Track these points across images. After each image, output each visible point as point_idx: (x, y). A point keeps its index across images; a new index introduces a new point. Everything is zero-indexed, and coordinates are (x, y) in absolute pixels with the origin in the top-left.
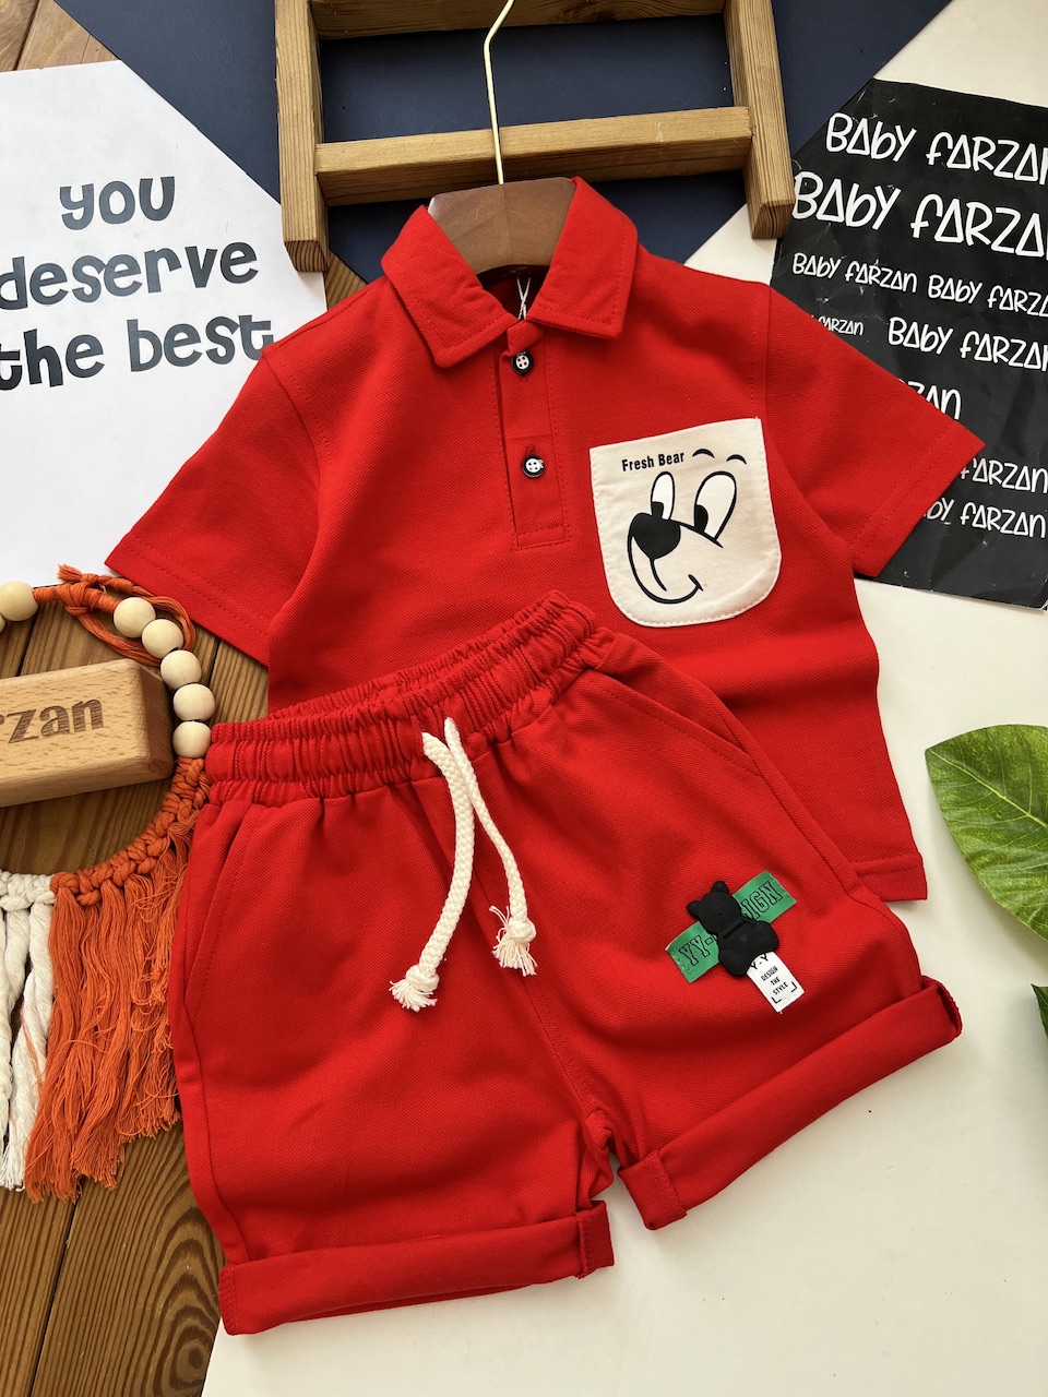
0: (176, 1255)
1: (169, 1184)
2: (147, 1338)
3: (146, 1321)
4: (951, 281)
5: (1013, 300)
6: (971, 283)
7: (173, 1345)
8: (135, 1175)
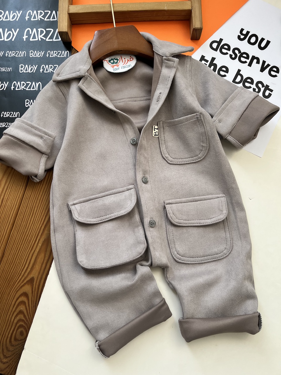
0: (18, 305)
1: (18, 285)
2: (8, 327)
3: (9, 322)
8: (8, 282)
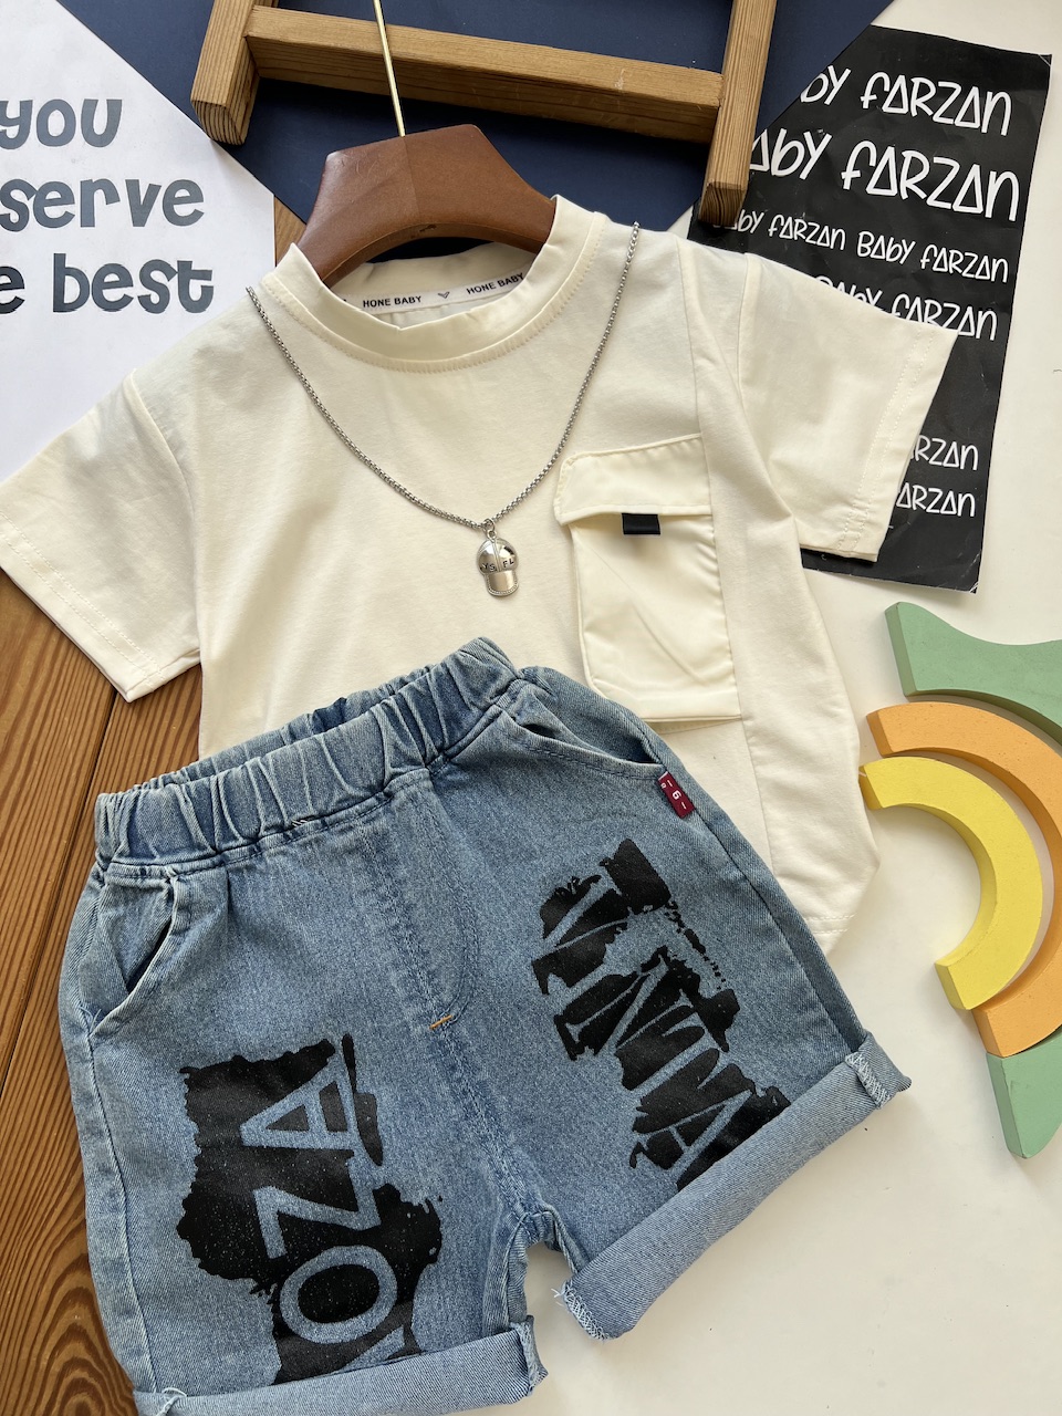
0: (64, 1305)
1: (59, 1227)
2: (31, 1390)
3: (30, 1371)
4: (882, 238)
5: (947, 261)
6: (904, 241)
7: (59, 1398)
8: (21, 1217)
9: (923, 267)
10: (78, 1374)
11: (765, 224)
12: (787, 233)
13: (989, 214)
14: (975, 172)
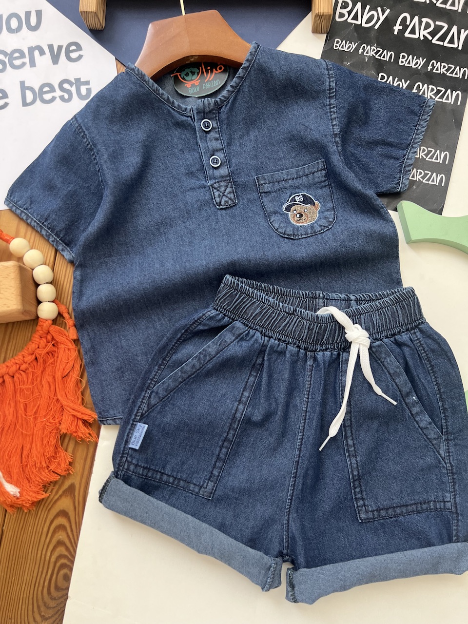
4: (411, 57)
5: (440, 68)
6: (421, 58)
7: (56, 571)
9: (429, 70)
10: (63, 561)
11: (357, 49)
12: (367, 53)
13: (460, 48)
14: (455, 29)
